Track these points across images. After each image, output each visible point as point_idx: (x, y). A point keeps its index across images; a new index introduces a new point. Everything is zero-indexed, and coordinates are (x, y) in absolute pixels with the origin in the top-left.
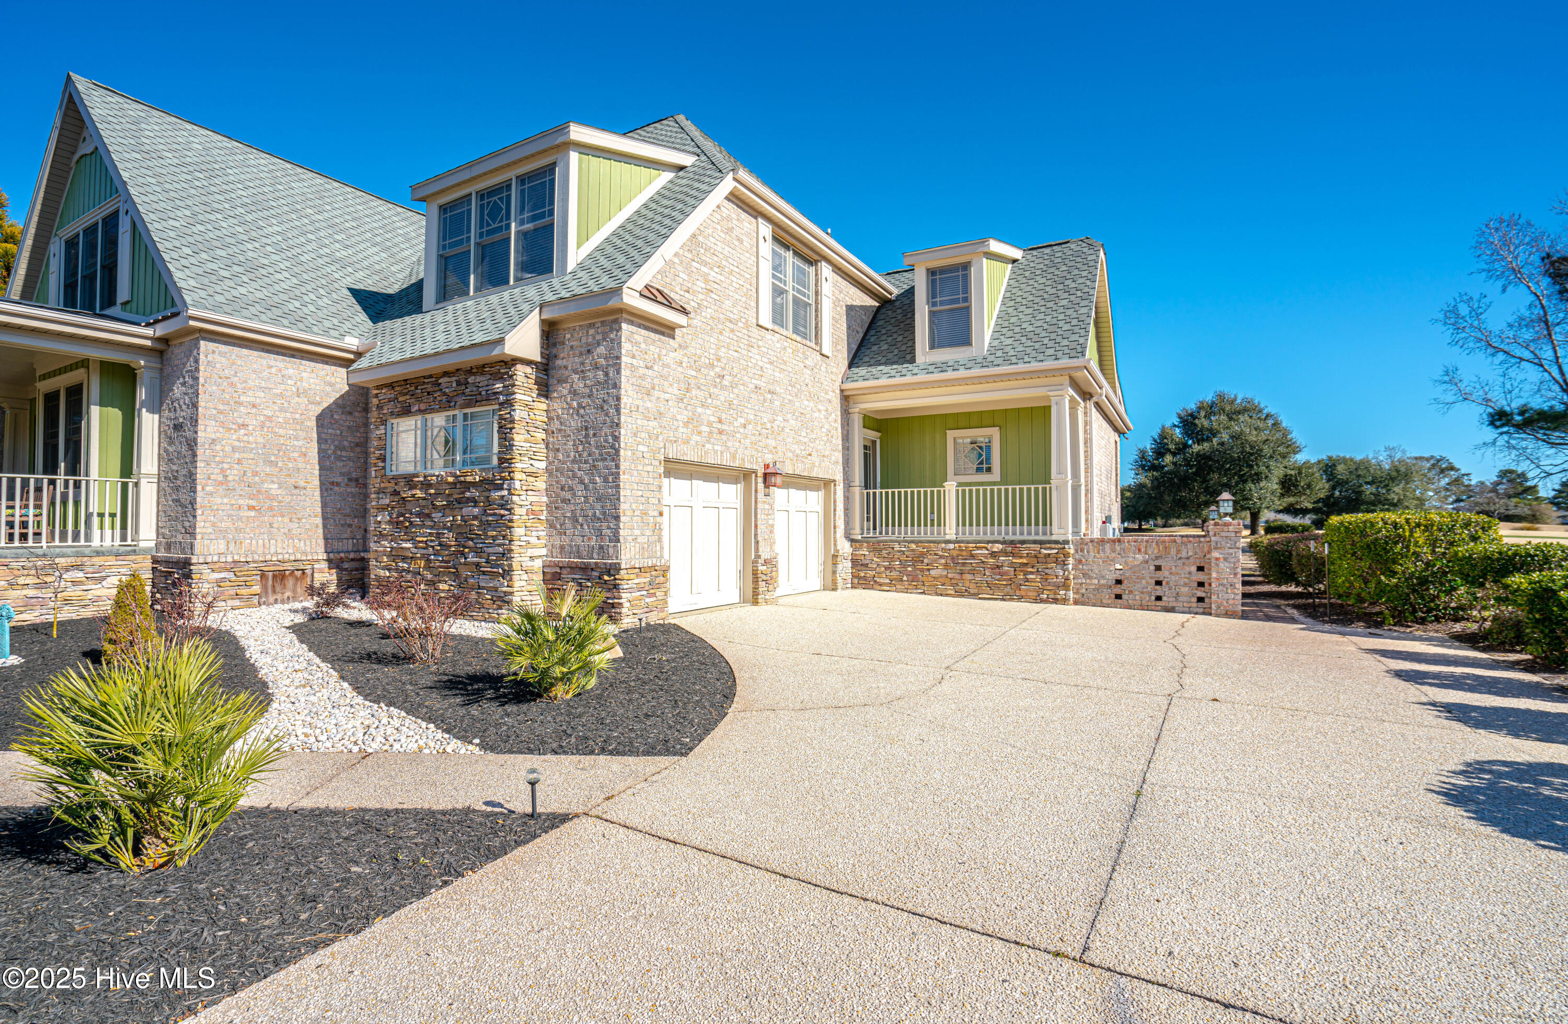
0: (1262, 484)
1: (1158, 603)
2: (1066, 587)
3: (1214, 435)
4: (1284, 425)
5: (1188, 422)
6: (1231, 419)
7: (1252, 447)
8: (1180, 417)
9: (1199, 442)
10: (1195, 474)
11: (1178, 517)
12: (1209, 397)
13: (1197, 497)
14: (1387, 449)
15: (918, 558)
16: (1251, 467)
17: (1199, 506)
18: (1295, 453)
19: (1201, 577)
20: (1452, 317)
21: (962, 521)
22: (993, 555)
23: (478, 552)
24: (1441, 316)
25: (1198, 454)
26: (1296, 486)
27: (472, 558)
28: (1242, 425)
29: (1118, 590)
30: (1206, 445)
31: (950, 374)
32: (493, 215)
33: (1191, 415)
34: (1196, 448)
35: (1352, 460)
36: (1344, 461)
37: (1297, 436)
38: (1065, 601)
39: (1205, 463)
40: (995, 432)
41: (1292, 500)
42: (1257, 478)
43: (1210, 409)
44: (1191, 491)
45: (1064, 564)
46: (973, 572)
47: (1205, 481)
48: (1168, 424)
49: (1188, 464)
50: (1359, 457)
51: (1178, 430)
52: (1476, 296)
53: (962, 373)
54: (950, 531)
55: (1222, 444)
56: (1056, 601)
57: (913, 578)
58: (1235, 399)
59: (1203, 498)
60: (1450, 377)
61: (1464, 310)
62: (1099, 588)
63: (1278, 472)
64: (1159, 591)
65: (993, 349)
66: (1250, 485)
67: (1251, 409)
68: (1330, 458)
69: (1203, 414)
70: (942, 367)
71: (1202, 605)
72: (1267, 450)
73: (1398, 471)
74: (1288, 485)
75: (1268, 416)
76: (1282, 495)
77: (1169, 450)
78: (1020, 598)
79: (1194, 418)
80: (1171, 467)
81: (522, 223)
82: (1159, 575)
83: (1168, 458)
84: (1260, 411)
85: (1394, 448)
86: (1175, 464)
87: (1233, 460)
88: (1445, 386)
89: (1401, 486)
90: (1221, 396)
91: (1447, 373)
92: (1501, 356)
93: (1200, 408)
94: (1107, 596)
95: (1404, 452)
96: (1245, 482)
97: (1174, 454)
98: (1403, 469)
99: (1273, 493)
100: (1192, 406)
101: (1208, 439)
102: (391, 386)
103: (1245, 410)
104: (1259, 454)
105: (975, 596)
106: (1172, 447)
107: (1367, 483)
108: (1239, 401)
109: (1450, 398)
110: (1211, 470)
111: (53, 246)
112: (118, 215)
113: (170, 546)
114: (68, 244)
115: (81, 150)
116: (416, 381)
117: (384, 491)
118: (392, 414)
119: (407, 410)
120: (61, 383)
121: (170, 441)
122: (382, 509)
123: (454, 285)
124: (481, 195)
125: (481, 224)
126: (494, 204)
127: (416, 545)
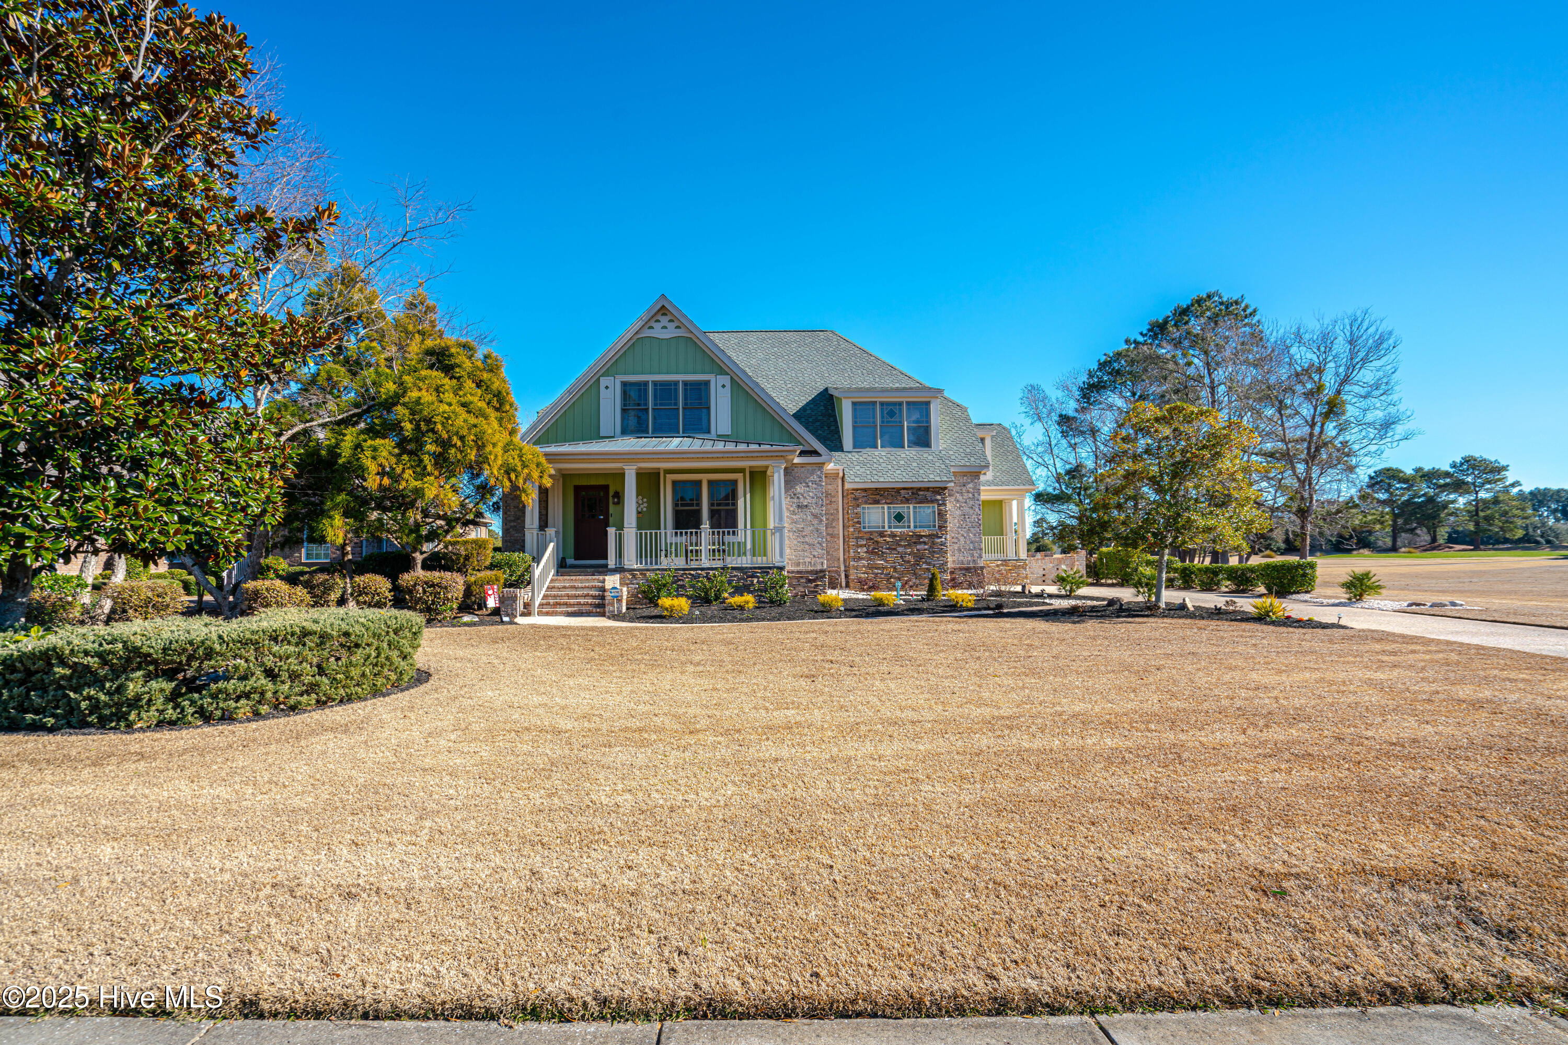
2: (1026, 578)
27: (924, 566)
32: (890, 414)
81: (910, 422)
102: (865, 490)
111: (604, 381)
112: (707, 383)
113: (798, 564)
114: (624, 384)
115: (647, 333)
116: (885, 489)
117: (861, 538)
118: (866, 503)
119: (877, 502)
120: (705, 478)
121: (794, 513)
122: (861, 546)
123: (864, 441)
124: (882, 404)
125: (882, 417)
126: (892, 410)
127: (887, 561)
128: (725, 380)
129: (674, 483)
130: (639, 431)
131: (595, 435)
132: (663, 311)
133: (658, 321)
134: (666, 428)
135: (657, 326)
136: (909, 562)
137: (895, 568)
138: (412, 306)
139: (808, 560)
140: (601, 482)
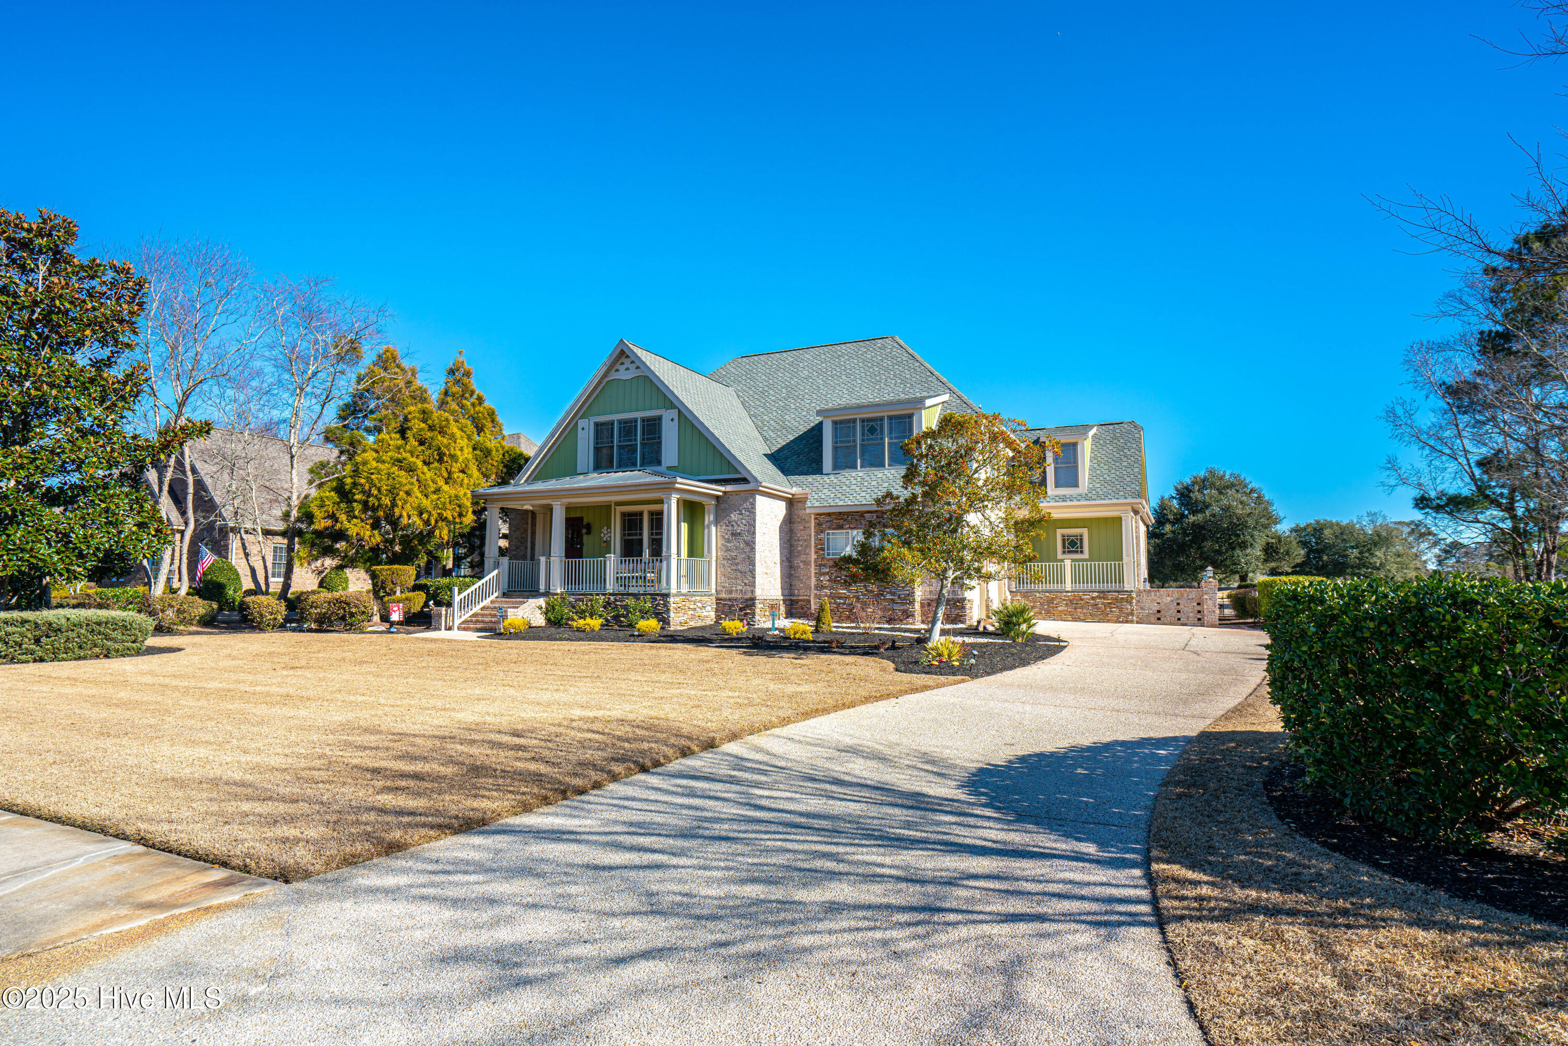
0: (1248, 551)
1: (1179, 622)
2: (1132, 614)
3: (1207, 507)
4: (1267, 498)
5: (1184, 494)
6: (1221, 493)
7: (1238, 519)
8: (1177, 489)
9: (1194, 513)
10: (1192, 541)
11: (1176, 580)
12: (1202, 474)
13: (1194, 561)
14: (1369, 514)
15: (1051, 601)
16: (1238, 536)
17: (1195, 569)
18: (1276, 523)
19: (1199, 608)
20: (1391, 415)
21: (1074, 581)
22: (1093, 598)
23: (893, 594)
24: (1384, 414)
25: (1193, 524)
26: (1277, 553)
27: (888, 596)
28: (1232, 499)
29: (1158, 615)
30: (1200, 517)
31: (1069, 503)
32: (872, 430)
33: (1187, 488)
34: (1192, 518)
35: (1338, 524)
36: (1331, 525)
37: (1278, 509)
38: (1132, 622)
39: (1199, 533)
40: (1085, 532)
41: (1273, 564)
42: (1243, 545)
43: (1203, 484)
44: (1188, 557)
45: (1131, 603)
46: (1082, 608)
47: (1200, 548)
48: (1167, 496)
49: (1185, 534)
50: (1345, 522)
51: (1175, 501)
52: (1408, 401)
53: (1075, 503)
54: (1068, 586)
55: (1214, 515)
56: (1127, 622)
57: (1048, 612)
58: (1224, 476)
59: (1198, 563)
60: (1392, 465)
61: (1399, 411)
62: (1149, 615)
63: (1261, 541)
64: (1179, 615)
65: (1090, 490)
66: (1238, 552)
67: (1237, 485)
68: (1318, 522)
69: (1197, 488)
70: (1064, 498)
71: (1200, 622)
72: (1251, 522)
73: (1379, 535)
74: (1270, 551)
75: (1252, 491)
76: (1266, 561)
77: (1168, 520)
78: (1108, 621)
79: (1190, 491)
80: (1170, 535)
81: (891, 438)
82: (1179, 608)
83: (1168, 527)
84: (1246, 486)
85: (1375, 514)
86: (1173, 532)
87: (1224, 531)
88: (1388, 472)
89: (1384, 549)
90: (1212, 472)
91: (1389, 462)
92: (1427, 451)
93: (1194, 483)
94: (1153, 619)
95: (1384, 517)
96: (1234, 549)
97: (1173, 524)
98: (1384, 534)
99: (1257, 559)
100: (1187, 480)
101: (1202, 511)
102: (829, 514)
103: (1231, 486)
104: (1245, 526)
105: (1084, 621)
106: (1171, 517)
107: (1352, 547)
108: (1227, 477)
109: (1393, 482)
110: (1204, 539)
111: (582, 423)
112: (660, 418)
113: (731, 592)
114: (597, 425)
115: (614, 376)
116: (848, 514)
117: (824, 565)
118: (830, 528)
119: (840, 527)
120: (646, 509)
121: (728, 541)
122: (824, 574)
123: (844, 462)
124: (863, 421)
125: (863, 434)
126: (872, 426)
127: (849, 591)
128: (674, 413)
129: (623, 515)
130: (607, 468)
131: (574, 472)
132: (622, 353)
133: (622, 364)
134: (627, 463)
135: (622, 368)
136: (872, 592)
137: (858, 598)
138: (452, 372)
139: (739, 588)
140: (578, 515)
